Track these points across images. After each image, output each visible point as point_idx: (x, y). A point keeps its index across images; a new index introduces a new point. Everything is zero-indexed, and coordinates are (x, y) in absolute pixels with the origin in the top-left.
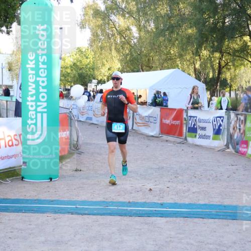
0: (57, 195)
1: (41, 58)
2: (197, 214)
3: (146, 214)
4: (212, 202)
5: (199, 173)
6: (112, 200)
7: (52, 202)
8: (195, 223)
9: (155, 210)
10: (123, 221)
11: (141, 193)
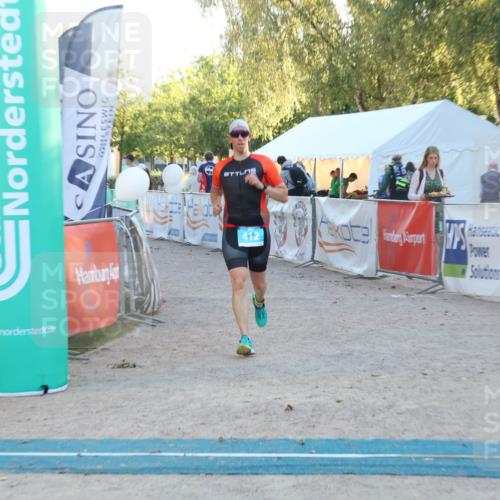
0: (45, 429)
1: (9, 79)
2: (380, 466)
3: (251, 467)
4: (439, 434)
5: (439, 365)
6: (180, 436)
7: (24, 444)
8: (366, 486)
9: (279, 458)
10: (184, 487)
11: (261, 418)
